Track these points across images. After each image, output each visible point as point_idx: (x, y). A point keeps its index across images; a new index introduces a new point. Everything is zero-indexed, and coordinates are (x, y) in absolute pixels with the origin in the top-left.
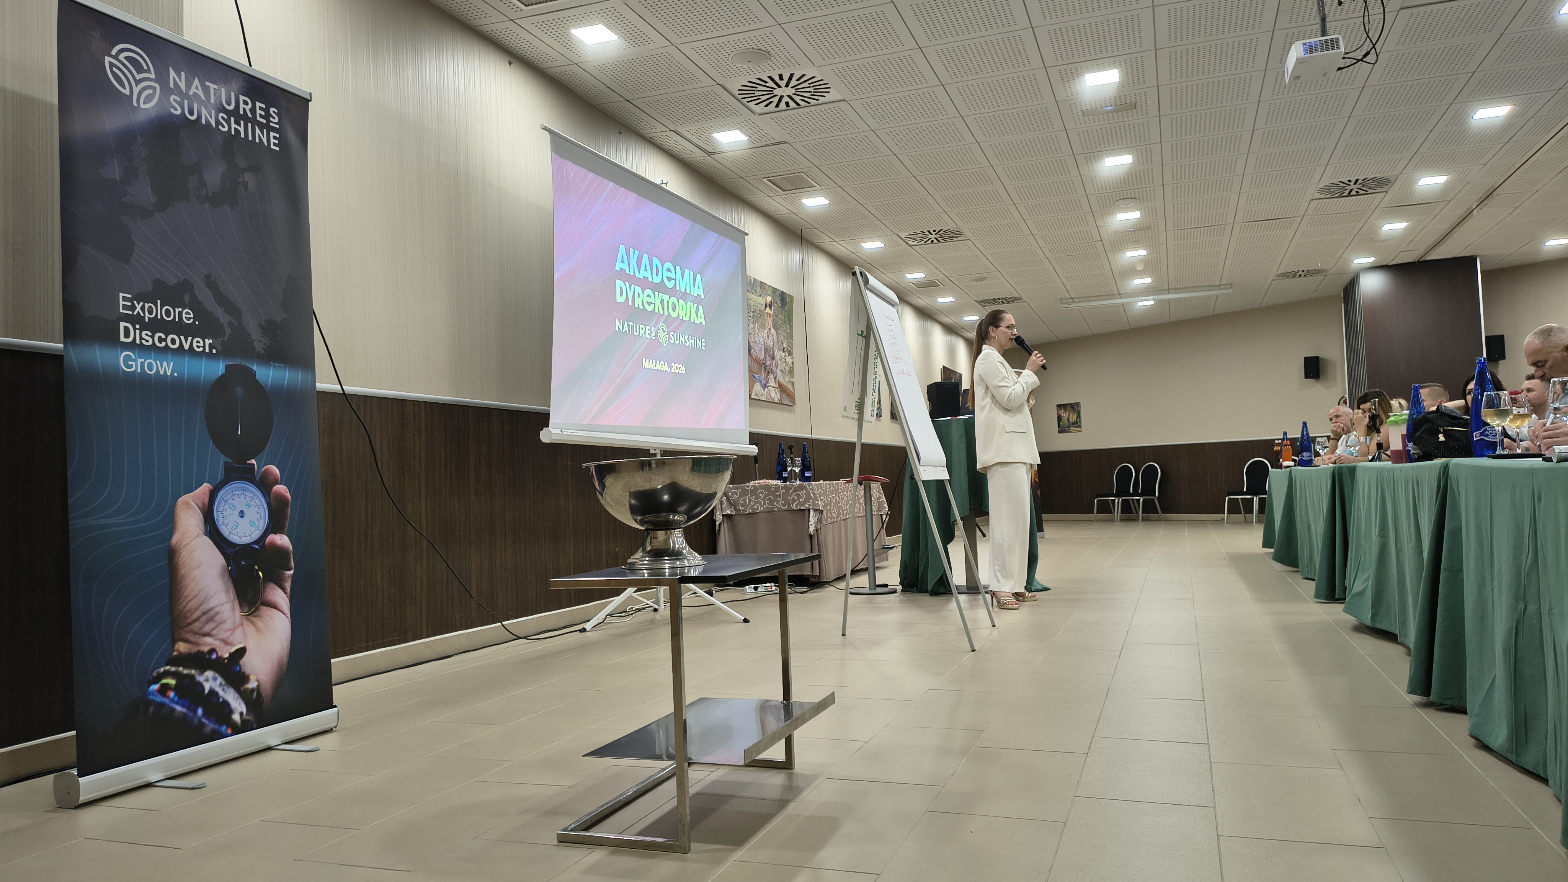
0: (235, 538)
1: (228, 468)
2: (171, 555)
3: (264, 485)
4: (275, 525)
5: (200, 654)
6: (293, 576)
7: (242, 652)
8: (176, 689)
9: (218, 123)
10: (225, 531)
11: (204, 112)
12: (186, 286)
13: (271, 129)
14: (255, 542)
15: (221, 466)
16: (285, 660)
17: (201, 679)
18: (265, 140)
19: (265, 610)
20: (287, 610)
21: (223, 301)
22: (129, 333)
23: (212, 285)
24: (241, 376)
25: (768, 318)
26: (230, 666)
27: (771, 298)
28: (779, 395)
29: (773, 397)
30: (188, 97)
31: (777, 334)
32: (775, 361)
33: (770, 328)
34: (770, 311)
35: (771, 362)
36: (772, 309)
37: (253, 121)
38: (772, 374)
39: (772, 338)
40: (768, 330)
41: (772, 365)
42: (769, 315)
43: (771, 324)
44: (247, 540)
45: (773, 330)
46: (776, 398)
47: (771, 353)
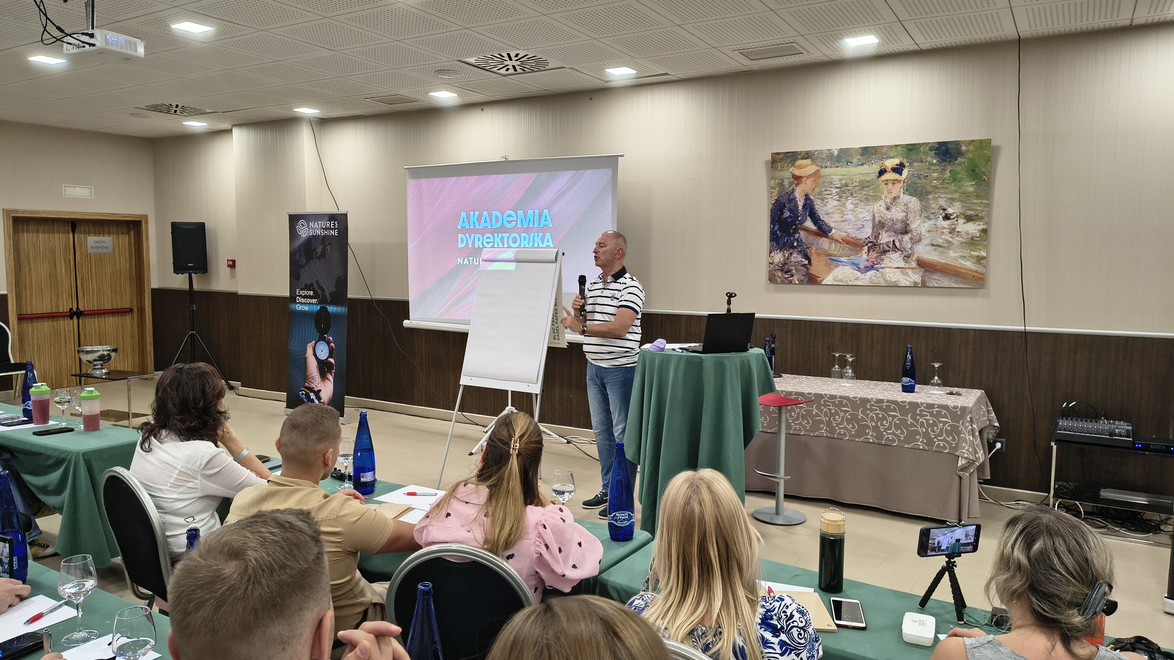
0: (320, 358)
2: (306, 359)
3: (328, 343)
4: (330, 356)
5: (310, 387)
6: (335, 372)
8: (305, 395)
9: (321, 233)
10: (318, 355)
12: (312, 284)
13: (335, 229)
14: (325, 360)
16: (331, 397)
17: (310, 394)
18: (333, 234)
19: (326, 380)
20: (332, 382)
21: (320, 287)
22: (299, 299)
23: (317, 283)
24: (323, 310)
25: (890, 185)
26: (317, 393)
27: (901, 159)
28: (916, 277)
29: (893, 280)
30: (313, 229)
31: (921, 200)
32: (909, 235)
33: (895, 198)
34: (896, 176)
35: (894, 238)
36: (905, 172)
37: (330, 229)
38: (896, 252)
39: (902, 208)
40: (888, 200)
41: (896, 241)
42: (894, 182)
43: (902, 191)
44: (323, 359)
45: (905, 198)
46: (904, 281)
47: (897, 227)
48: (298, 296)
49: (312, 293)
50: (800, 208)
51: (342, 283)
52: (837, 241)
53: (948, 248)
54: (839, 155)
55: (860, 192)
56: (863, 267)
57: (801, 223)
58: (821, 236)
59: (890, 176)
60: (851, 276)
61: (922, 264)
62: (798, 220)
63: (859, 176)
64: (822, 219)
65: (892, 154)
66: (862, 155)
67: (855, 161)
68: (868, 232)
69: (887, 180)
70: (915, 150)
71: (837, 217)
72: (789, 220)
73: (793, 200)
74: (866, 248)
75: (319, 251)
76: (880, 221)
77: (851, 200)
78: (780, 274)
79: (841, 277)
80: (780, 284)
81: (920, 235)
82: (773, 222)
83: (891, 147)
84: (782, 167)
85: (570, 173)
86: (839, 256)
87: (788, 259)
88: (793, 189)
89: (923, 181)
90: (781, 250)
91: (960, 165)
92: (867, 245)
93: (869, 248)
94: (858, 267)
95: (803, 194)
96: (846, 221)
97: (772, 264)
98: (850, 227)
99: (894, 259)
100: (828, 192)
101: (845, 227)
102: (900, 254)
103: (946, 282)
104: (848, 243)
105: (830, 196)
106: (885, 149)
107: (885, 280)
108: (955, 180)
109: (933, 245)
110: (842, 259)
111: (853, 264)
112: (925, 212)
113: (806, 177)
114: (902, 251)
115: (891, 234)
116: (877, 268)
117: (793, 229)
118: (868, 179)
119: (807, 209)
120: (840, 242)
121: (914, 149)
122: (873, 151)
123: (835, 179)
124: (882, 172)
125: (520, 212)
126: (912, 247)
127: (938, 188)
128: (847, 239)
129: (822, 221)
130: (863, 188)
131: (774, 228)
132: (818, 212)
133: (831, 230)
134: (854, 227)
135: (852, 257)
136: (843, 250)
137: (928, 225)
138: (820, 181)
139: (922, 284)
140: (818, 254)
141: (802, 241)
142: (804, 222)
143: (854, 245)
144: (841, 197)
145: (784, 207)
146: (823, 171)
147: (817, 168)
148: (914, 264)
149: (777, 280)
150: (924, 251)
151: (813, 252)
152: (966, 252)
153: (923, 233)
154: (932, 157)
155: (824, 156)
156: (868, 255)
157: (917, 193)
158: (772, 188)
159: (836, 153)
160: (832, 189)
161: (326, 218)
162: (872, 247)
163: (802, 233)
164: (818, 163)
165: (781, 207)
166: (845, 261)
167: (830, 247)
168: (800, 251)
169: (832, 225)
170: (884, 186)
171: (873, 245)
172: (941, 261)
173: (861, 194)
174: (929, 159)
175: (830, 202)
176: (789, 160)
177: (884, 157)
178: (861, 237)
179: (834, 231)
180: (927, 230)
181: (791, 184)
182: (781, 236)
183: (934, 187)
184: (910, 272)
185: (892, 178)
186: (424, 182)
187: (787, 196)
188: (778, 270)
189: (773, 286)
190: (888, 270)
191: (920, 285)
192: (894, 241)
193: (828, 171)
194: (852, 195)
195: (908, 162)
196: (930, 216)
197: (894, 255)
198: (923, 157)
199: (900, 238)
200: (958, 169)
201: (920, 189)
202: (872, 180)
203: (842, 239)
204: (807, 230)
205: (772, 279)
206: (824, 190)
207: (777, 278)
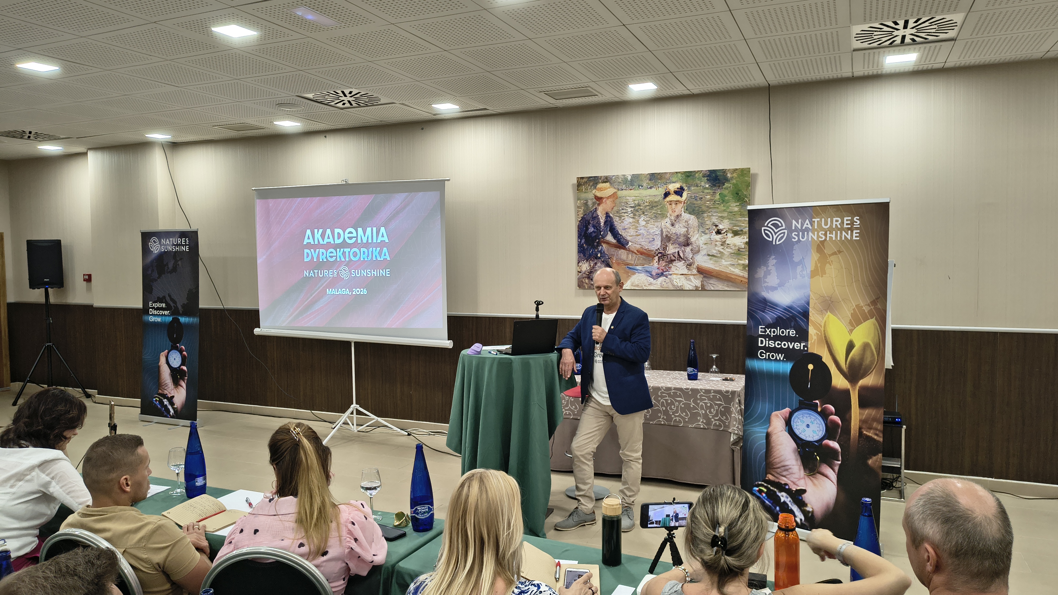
0: (173, 366)
1: (172, 346)
2: (159, 367)
3: (181, 351)
4: (183, 364)
5: (164, 394)
6: (187, 379)
7: (173, 397)
8: (159, 401)
9: (172, 249)
10: (171, 364)
11: (169, 248)
12: (164, 297)
13: (186, 245)
14: (178, 367)
15: (170, 346)
16: (184, 403)
17: (164, 400)
18: (184, 250)
19: (179, 387)
20: (185, 388)
21: (172, 300)
22: (152, 311)
23: (169, 296)
24: (176, 321)
25: (674, 205)
26: (171, 400)
27: (681, 184)
28: (696, 282)
29: (679, 285)
30: (166, 245)
31: (697, 218)
32: (690, 247)
33: (677, 216)
34: (677, 198)
35: (679, 249)
36: (685, 194)
37: (182, 245)
38: (681, 261)
39: (684, 224)
40: (673, 218)
41: (680, 252)
42: (677, 202)
43: (683, 210)
44: (176, 367)
45: (686, 216)
46: (688, 286)
47: (680, 240)
48: (151, 308)
49: (164, 305)
50: (602, 224)
51: (194, 295)
52: (633, 252)
53: (721, 258)
54: (632, 180)
55: (650, 211)
56: (655, 274)
57: (603, 237)
58: (620, 248)
59: (673, 197)
60: (645, 281)
61: (701, 271)
62: (601, 235)
63: (648, 197)
64: (620, 233)
65: (674, 180)
66: (650, 180)
67: (645, 185)
68: (658, 245)
69: (671, 201)
70: (691, 177)
71: (632, 232)
72: (593, 235)
73: (596, 218)
74: (656, 258)
75: (171, 265)
76: (667, 235)
77: (643, 217)
78: (587, 281)
79: (637, 283)
80: (587, 289)
81: (699, 247)
82: (580, 236)
83: (673, 173)
84: (586, 189)
85: (403, 195)
86: (636, 265)
87: (593, 268)
88: (596, 208)
89: (699, 202)
90: (587, 260)
91: (727, 189)
92: (657, 255)
93: (659, 258)
94: (651, 275)
95: (604, 212)
96: (640, 235)
97: (580, 272)
98: (643, 240)
99: (679, 267)
100: (624, 211)
101: (639, 241)
102: (684, 263)
103: (720, 286)
104: (642, 253)
105: (626, 214)
106: (668, 175)
107: (673, 285)
108: (723, 201)
109: (709, 255)
110: (638, 267)
111: (647, 271)
112: (701, 228)
113: (606, 198)
114: (685, 260)
115: (675, 246)
116: (666, 274)
117: (597, 243)
118: (656, 200)
119: (608, 225)
120: (636, 253)
121: (691, 175)
122: (659, 177)
123: (630, 200)
124: (667, 194)
125: (360, 230)
126: (692, 257)
127: (711, 208)
128: (641, 250)
129: (621, 235)
130: (652, 207)
131: (581, 241)
132: (617, 228)
133: (628, 243)
134: (646, 240)
135: (646, 266)
136: (638, 260)
137: (705, 238)
138: (617, 201)
139: (702, 288)
140: (618, 264)
141: (604, 252)
142: (606, 236)
143: (647, 255)
144: (635, 215)
145: (589, 223)
146: (620, 193)
147: (615, 190)
148: (695, 272)
149: (584, 287)
150: (702, 261)
151: (614, 261)
152: (735, 261)
153: (701, 245)
154: (705, 183)
155: (620, 180)
156: (658, 264)
157: (695, 212)
158: (578, 207)
159: (629, 178)
160: (627, 208)
161: (177, 236)
162: (661, 257)
163: (604, 246)
164: (615, 186)
165: (586, 223)
166: (640, 269)
167: (627, 257)
168: (603, 261)
169: (629, 238)
170: (669, 206)
171: (662, 255)
172: (716, 268)
173: (651, 212)
174: (703, 184)
175: (626, 219)
176: (591, 184)
177: (668, 181)
178: (653, 249)
179: (630, 244)
180: (704, 243)
181: (594, 204)
182: (587, 249)
183: (708, 207)
184: (692, 277)
185: (675, 199)
186: (271, 202)
187: (591, 214)
188: (585, 277)
189: (581, 291)
190: (674, 276)
191: (700, 289)
192: (678, 252)
193: (624, 193)
194: (643, 213)
195: (686, 186)
196: (705, 231)
197: (679, 264)
198: (699, 182)
199: (683, 250)
200: (726, 192)
201: (697, 209)
202: (659, 201)
203: (637, 251)
204: (608, 243)
205: (581, 285)
206: (621, 209)
207: (585, 284)
